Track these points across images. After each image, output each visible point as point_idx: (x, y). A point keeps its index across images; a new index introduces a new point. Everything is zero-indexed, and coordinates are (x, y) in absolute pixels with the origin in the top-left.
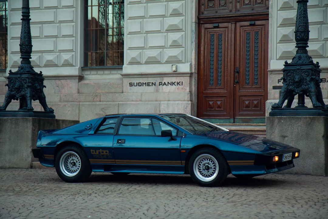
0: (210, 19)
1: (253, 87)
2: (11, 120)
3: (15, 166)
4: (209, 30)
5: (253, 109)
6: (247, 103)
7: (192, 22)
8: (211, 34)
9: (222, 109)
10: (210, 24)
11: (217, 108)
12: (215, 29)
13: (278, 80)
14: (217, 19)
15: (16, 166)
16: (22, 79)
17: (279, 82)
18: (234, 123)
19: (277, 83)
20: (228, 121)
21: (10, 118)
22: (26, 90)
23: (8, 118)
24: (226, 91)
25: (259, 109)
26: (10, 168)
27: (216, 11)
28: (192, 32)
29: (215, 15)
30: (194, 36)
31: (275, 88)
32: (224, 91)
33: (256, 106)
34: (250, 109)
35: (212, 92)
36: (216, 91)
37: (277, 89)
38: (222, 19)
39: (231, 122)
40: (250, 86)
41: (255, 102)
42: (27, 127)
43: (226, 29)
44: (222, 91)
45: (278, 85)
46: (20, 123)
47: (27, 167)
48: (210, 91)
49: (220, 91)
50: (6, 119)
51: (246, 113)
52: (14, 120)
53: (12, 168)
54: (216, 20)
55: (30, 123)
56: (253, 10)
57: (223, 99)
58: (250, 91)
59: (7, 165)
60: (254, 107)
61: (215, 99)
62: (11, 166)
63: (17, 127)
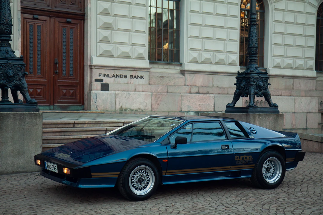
0: (30, 10)
1: (69, 77)
2: (14, 114)
3: (20, 170)
4: (28, 20)
5: (69, 97)
6: (64, 91)
7: (18, 10)
8: (30, 25)
9: (41, 97)
10: (29, 15)
11: (37, 95)
12: (35, 20)
13: (99, 74)
14: (37, 11)
15: (22, 170)
16: (15, 66)
17: (100, 76)
18: (54, 110)
19: (98, 76)
20: (48, 108)
21: (13, 112)
22: (21, 80)
23: (10, 113)
24: (45, 80)
25: (74, 97)
26: (13, 173)
27: (35, 3)
28: (18, 20)
29: (35, 7)
30: (20, 23)
31: (96, 80)
32: (44, 80)
33: (72, 95)
34: (67, 97)
35: (32, 80)
36: (36, 80)
37: (98, 82)
38: (41, 12)
39: (51, 109)
40: (67, 76)
41: (72, 91)
42: (36, 123)
43: (45, 22)
44: (42, 80)
45: (99, 78)
46: (27, 119)
47: (37, 170)
48: (30, 79)
49: (40, 80)
50: (7, 114)
51: (64, 101)
52: (19, 115)
53: (18, 172)
54: (35, 12)
55: (40, 118)
56: (68, 9)
57: (42, 87)
58: (67, 81)
59: (10, 169)
60: (70, 96)
61: (35, 87)
62: (15, 171)
63: (23, 123)
